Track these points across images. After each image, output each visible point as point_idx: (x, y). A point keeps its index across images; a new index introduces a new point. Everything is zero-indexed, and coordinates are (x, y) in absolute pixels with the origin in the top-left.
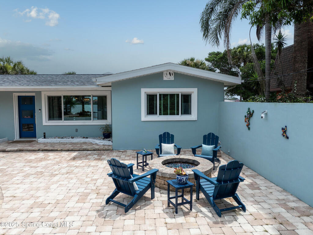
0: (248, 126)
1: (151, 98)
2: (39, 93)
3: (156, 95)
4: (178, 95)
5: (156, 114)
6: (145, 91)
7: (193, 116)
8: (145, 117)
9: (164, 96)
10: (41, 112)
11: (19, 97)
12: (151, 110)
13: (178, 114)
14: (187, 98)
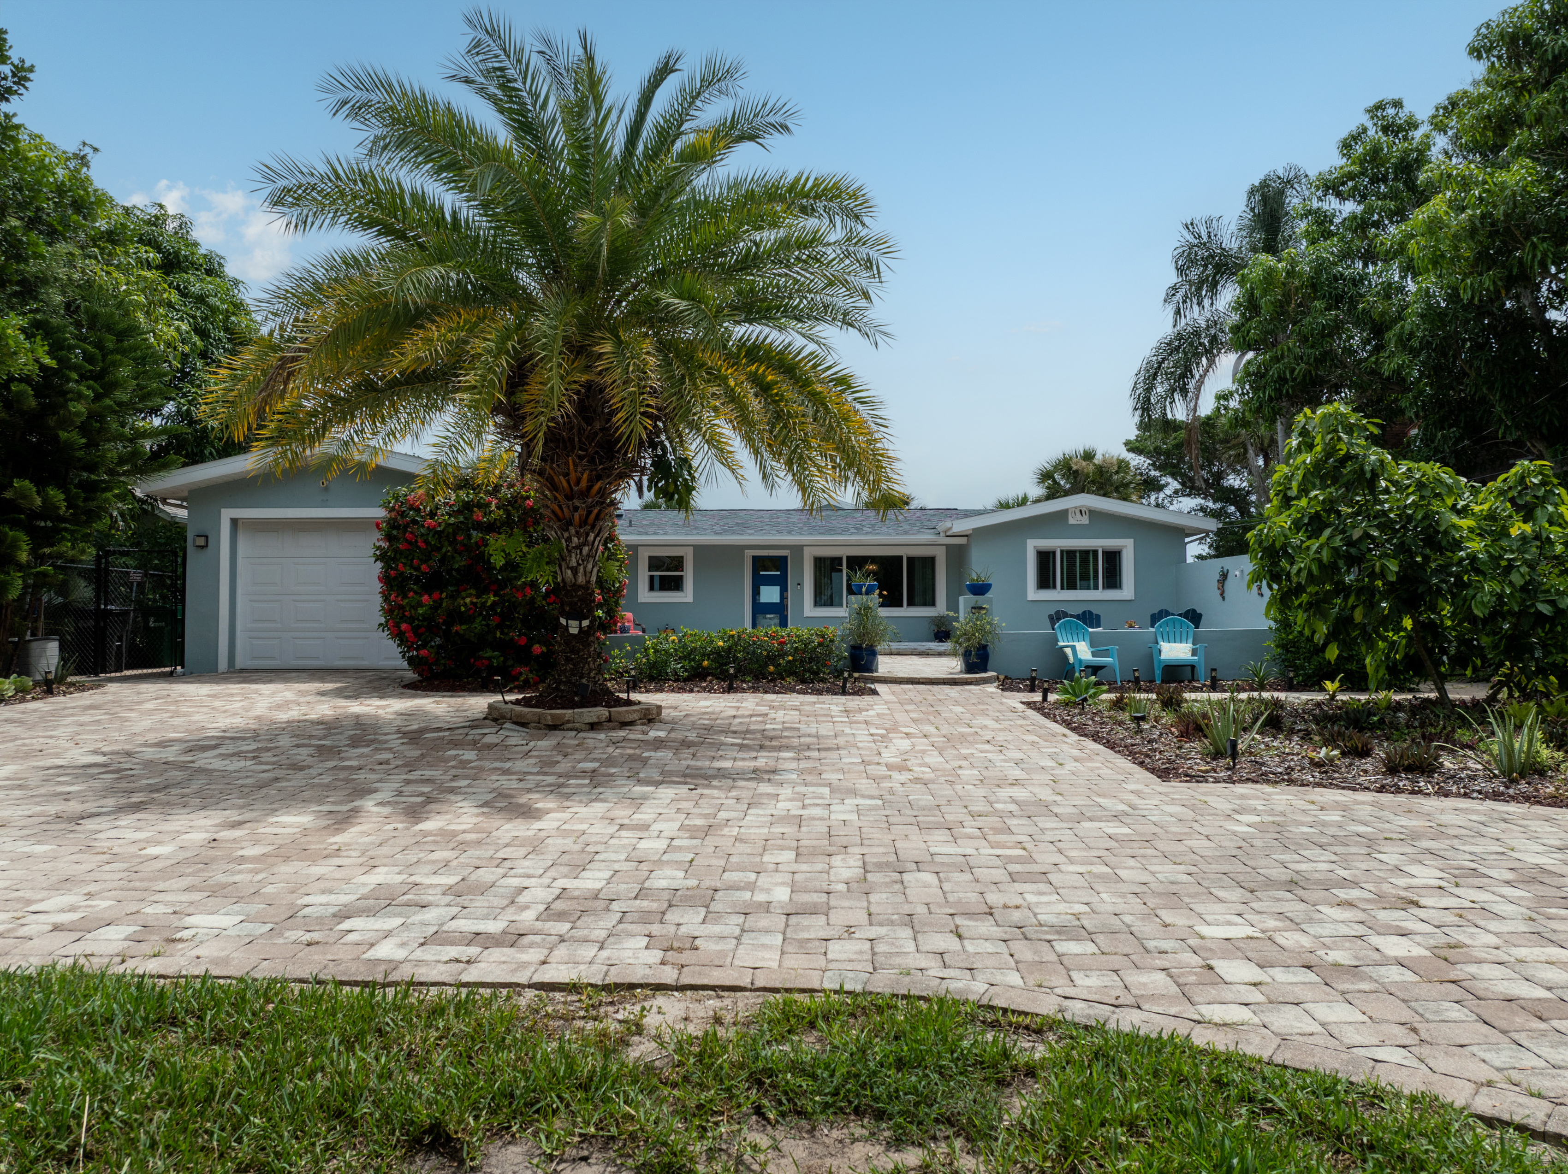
0: (1222, 594)
1: (1045, 559)
2: (798, 549)
3: (1054, 553)
4: (1095, 552)
5: (1054, 587)
6: (1033, 545)
7: (1127, 591)
8: (1033, 593)
9: (1069, 555)
10: (802, 589)
11: (755, 559)
12: (1045, 581)
13: (1096, 588)
14: (1113, 558)
